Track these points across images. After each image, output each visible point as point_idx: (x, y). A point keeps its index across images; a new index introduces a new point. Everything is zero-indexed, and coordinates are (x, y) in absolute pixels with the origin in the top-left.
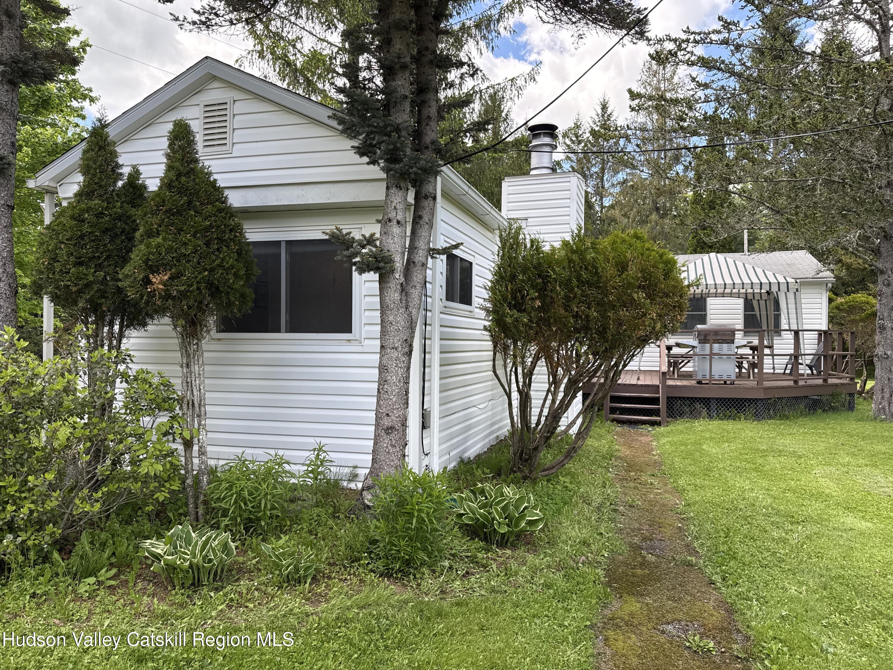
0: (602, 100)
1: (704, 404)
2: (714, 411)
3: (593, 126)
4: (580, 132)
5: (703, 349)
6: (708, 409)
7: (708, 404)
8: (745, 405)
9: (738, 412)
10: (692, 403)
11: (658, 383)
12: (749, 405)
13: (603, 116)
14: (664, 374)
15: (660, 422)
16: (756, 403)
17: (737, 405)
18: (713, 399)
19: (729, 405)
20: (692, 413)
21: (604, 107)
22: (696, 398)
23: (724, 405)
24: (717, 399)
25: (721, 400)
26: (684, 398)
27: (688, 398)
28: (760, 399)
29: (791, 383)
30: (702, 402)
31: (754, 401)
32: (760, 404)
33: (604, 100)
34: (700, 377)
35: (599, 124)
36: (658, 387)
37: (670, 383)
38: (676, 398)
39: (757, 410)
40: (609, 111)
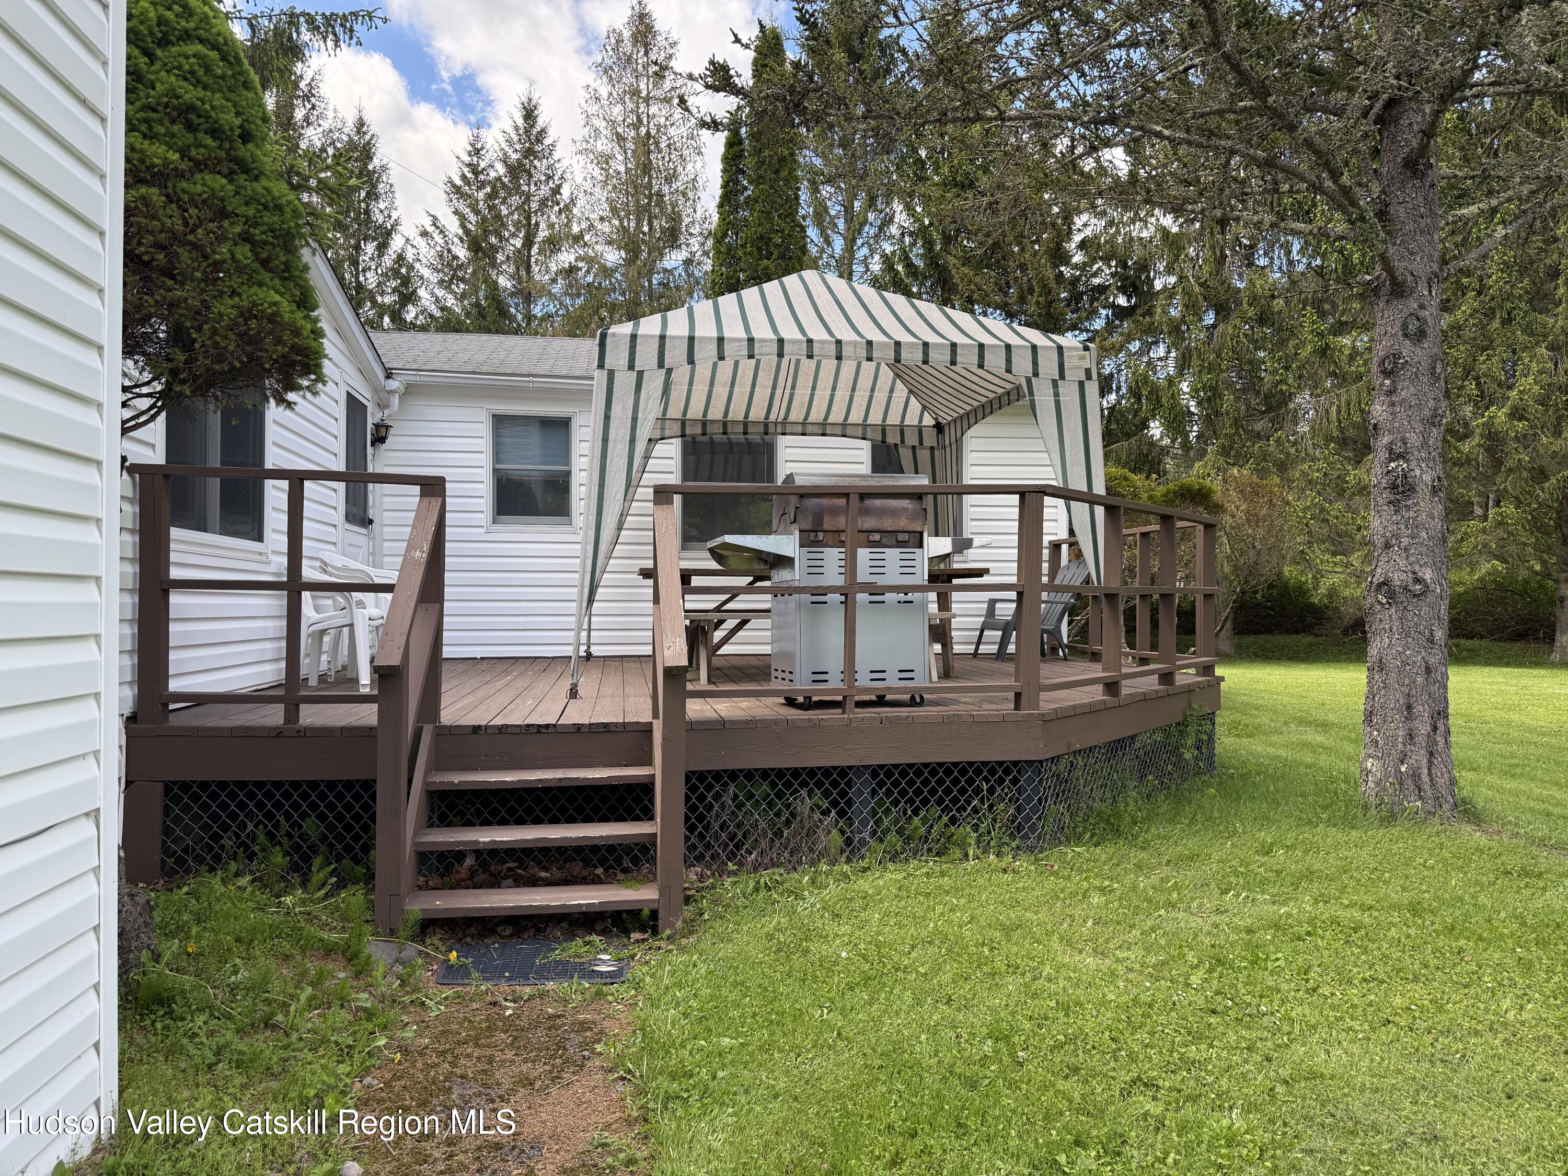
0: (525, 100)
1: (827, 794)
2: (864, 823)
3: (507, 149)
4: (483, 164)
5: (815, 569)
6: (841, 814)
7: (843, 794)
8: (978, 791)
9: (953, 821)
10: (779, 795)
11: (646, 717)
12: (991, 791)
13: (527, 132)
14: (674, 675)
15: (654, 914)
16: (1015, 781)
17: (948, 791)
18: (859, 770)
19: (918, 792)
20: (778, 834)
21: (530, 114)
22: (796, 772)
23: (903, 793)
24: (875, 771)
25: (889, 774)
26: (749, 774)
27: (765, 774)
28: (1030, 763)
29: (1096, 693)
30: (819, 784)
31: (1007, 772)
32: (1030, 781)
33: (530, 100)
34: (802, 684)
35: (518, 147)
36: (646, 730)
37: (695, 709)
38: (717, 775)
39: (1019, 810)
40: (541, 123)
